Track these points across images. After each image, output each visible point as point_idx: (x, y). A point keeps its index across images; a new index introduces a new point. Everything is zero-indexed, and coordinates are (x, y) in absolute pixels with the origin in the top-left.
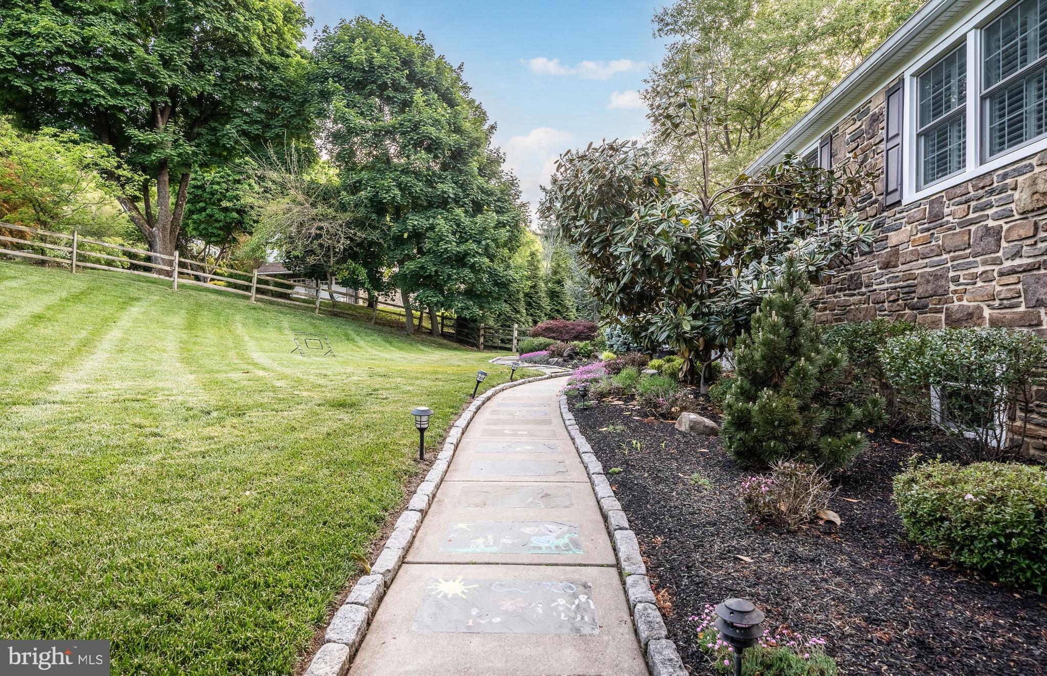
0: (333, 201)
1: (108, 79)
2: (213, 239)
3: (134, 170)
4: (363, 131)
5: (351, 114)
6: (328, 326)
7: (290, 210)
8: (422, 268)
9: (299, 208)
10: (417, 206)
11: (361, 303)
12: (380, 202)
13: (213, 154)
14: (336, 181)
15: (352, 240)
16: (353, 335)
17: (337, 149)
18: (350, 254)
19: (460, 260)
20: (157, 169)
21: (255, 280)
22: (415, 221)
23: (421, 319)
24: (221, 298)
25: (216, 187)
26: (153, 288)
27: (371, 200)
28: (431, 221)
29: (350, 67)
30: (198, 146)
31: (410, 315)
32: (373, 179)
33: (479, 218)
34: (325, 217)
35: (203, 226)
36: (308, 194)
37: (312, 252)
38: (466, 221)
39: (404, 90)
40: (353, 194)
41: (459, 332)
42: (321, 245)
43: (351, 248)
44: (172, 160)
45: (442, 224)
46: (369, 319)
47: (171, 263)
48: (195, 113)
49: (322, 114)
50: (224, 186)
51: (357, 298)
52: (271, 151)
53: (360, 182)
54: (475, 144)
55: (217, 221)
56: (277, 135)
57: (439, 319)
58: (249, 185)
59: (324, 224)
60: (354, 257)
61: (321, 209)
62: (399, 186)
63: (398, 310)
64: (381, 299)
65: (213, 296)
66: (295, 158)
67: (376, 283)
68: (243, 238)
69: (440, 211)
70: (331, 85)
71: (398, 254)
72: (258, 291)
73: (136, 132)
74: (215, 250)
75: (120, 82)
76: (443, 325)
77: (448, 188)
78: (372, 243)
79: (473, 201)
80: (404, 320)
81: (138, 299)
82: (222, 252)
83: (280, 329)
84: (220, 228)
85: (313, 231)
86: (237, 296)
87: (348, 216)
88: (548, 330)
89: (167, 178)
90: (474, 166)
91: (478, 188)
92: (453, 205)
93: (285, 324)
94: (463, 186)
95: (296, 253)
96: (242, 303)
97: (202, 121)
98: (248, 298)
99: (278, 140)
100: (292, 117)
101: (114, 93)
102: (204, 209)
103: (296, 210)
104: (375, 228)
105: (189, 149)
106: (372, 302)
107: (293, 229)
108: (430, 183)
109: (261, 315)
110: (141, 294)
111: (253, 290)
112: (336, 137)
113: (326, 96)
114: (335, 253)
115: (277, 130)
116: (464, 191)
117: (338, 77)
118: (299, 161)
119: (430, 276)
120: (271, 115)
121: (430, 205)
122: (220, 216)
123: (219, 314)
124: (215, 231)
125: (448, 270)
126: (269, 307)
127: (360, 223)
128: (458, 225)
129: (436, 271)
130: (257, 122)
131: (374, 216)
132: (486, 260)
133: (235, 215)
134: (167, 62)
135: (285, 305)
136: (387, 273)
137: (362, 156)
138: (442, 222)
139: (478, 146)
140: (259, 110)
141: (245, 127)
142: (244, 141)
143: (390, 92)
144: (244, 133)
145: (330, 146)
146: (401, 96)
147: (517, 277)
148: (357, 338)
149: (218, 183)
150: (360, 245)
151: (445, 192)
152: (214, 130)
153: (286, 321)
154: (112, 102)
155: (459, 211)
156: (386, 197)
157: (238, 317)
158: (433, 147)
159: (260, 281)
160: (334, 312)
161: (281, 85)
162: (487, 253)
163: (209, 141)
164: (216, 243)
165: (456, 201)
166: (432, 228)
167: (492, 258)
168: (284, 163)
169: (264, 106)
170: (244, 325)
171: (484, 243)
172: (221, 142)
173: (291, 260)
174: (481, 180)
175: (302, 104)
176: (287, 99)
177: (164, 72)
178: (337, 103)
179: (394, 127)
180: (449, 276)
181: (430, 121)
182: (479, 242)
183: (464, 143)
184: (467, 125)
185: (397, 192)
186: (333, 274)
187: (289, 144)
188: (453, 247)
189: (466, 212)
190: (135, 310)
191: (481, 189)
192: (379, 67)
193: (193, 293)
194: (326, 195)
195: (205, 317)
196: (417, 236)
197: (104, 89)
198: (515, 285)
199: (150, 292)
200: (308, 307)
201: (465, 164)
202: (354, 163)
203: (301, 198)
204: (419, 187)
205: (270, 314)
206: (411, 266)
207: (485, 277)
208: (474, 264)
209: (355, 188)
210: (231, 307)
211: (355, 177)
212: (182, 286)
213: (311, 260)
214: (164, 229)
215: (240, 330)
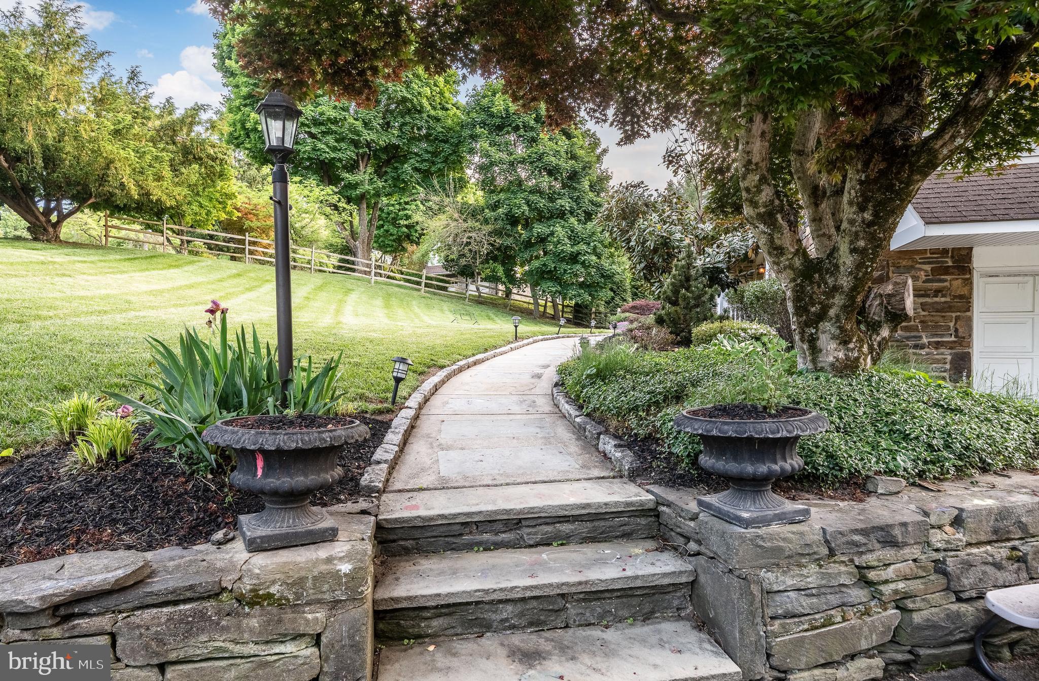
0: (479, 217)
1: (330, 140)
2: (388, 249)
3: (348, 202)
4: (501, 162)
5: (493, 150)
6: (476, 310)
7: (448, 225)
8: (544, 265)
9: (455, 223)
10: (542, 217)
11: (500, 294)
12: (513, 216)
13: (395, 186)
14: (482, 202)
15: (492, 245)
16: (493, 316)
17: (482, 177)
18: (491, 257)
19: (574, 258)
20: (359, 200)
21: (424, 277)
22: (539, 229)
23: (545, 306)
24: (402, 290)
25: (391, 208)
26: (359, 283)
27: (506, 215)
28: (552, 228)
29: (492, 115)
30: (386, 181)
31: (537, 304)
32: (508, 199)
33: (589, 225)
34: (473, 229)
35: (381, 239)
36: (461, 212)
37: (464, 255)
38: (579, 227)
39: (532, 129)
40: (494, 211)
41: (575, 317)
42: (470, 250)
43: (492, 252)
44: (369, 193)
45: (560, 231)
46: (505, 306)
47: (369, 266)
48: (384, 157)
49: (471, 151)
50: (397, 207)
51: (497, 290)
52: (435, 182)
53: (498, 201)
54: (587, 167)
55: (391, 235)
56: (440, 169)
57: (560, 307)
58: (416, 205)
59: (473, 235)
60: (495, 259)
61: (470, 223)
62: (528, 203)
63: (527, 300)
64: (515, 291)
65: (397, 289)
66: (452, 186)
67: (511, 279)
68: (410, 248)
69: (559, 220)
70: (478, 130)
71: (526, 255)
72: (427, 285)
73: (347, 175)
74: (389, 259)
75: (337, 141)
76: (563, 311)
77: (565, 203)
78: (507, 247)
79: (585, 212)
80: (532, 307)
81: (353, 290)
82: (394, 259)
83: (442, 310)
84: (394, 241)
85: (465, 240)
86: (412, 289)
87: (489, 228)
88: (634, 307)
89: (365, 206)
90: (586, 184)
91: (589, 201)
92: (569, 215)
93: (445, 308)
94: (577, 200)
95: (452, 257)
96: (415, 293)
97: (388, 162)
98: (419, 290)
99: (441, 174)
100: (451, 154)
101: (334, 149)
102: (382, 226)
103: (453, 224)
104: (509, 236)
105: (380, 184)
106: (508, 293)
107: (451, 239)
108: (552, 200)
109: (429, 301)
110: (354, 287)
111: (423, 284)
112: (482, 168)
113: (474, 137)
114: (480, 255)
115: (439, 166)
116: (578, 204)
117: (483, 124)
118: (455, 187)
119: (550, 271)
120: (435, 154)
121: (551, 217)
122: (393, 230)
123: (402, 300)
124: (390, 243)
125: (564, 266)
126: (433, 297)
127: (498, 233)
128: (572, 231)
129: (555, 267)
130: (425, 160)
131: (509, 227)
132: (594, 258)
133: (405, 229)
134: (366, 124)
135: (444, 296)
136: (519, 271)
137: (500, 181)
138: (559, 229)
139: (590, 168)
140: (427, 152)
141: (417, 165)
142: (417, 176)
143: (522, 132)
144: (416, 169)
145: (477, 176)
146: (531, 134)
147: (619, 270)
148: (496, 318)
149: (393, 205)
150: (499, 249)
151: (562, 206)
152: (396, 168)
153: (446, 306)
154: (333, 155)
155: (573, 220)
156: (517, 212)
157: (414, 302)
158: (552, 172)
159: (427, 278)
160: (479, 301)
161: (442, 132)
162: (595, 252)
163: (393, 177)
164: (390, 252)
165: (572, 213)
166: (552, 234)
167: (599, 256)
168: (444, 189)
169: (430, 149)
170: (419, 307)
171: (592, 244)
172: (401, 178)
173: (448, 262)
174: (591, 195)
175: (457, 145)
176: (446, 142)
177: (365, 131)
178: (482, 144)
179: (524, 158)
180: (565, 270)
181: (551, 153)
182: (589, 244)
183: (578, 166)
184: (581, 153)
185: (526, 208)
186: (479, 274)
187: (448, 176)
188: (568, 249)
189: (579, 221)
190: (353, 296)
191: (592, 202)
192: (514, 114)
193: (384, 286)
194: (473, 213)
195: (394, 302)
196: (542, 240)
197: (328, 147)
198: (617, 276)
199: (359, 286)
200: (460, 297)
201: (579, 183)
202: (495, 186)
203: (456, 215)
204: (542, 203)
205: (435, 301)
206: (536, 264)
207: (593, 271)
208: (584, 261)
209: (495, 207)
210: (409, 296)
211: (496, 198)
212: (376, 282)
213: (463, 262)
214: (363, 242)
215: (417, 310)
